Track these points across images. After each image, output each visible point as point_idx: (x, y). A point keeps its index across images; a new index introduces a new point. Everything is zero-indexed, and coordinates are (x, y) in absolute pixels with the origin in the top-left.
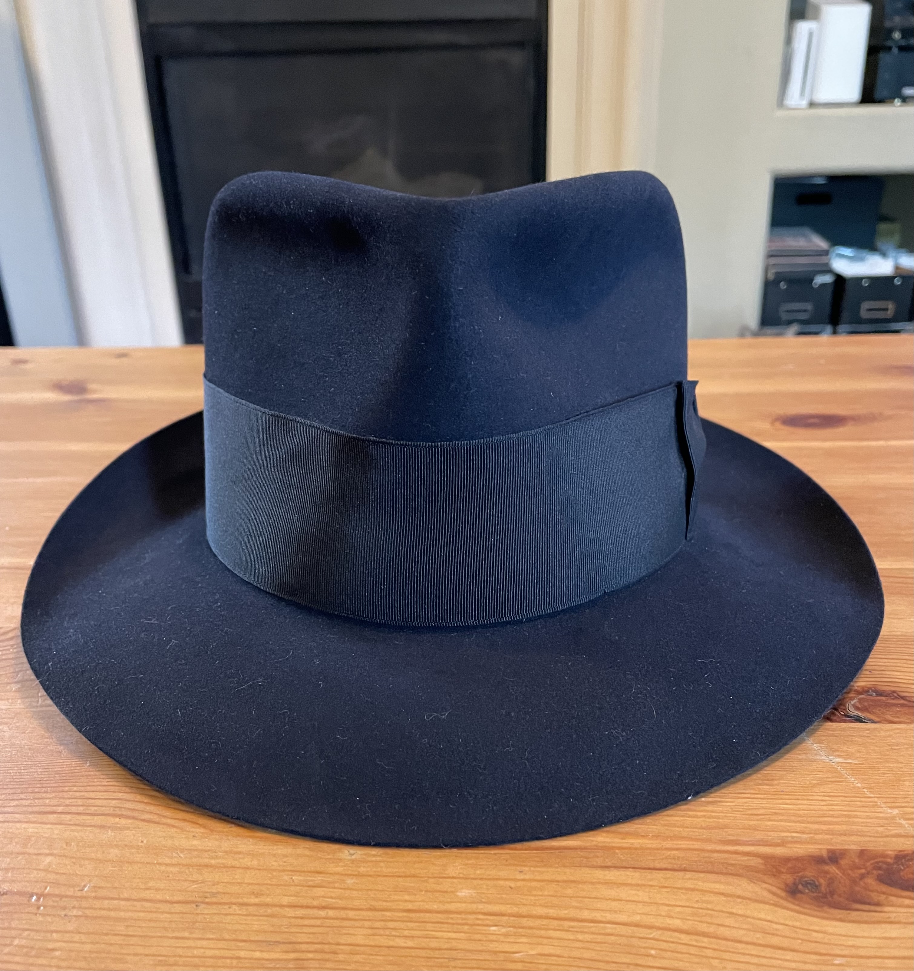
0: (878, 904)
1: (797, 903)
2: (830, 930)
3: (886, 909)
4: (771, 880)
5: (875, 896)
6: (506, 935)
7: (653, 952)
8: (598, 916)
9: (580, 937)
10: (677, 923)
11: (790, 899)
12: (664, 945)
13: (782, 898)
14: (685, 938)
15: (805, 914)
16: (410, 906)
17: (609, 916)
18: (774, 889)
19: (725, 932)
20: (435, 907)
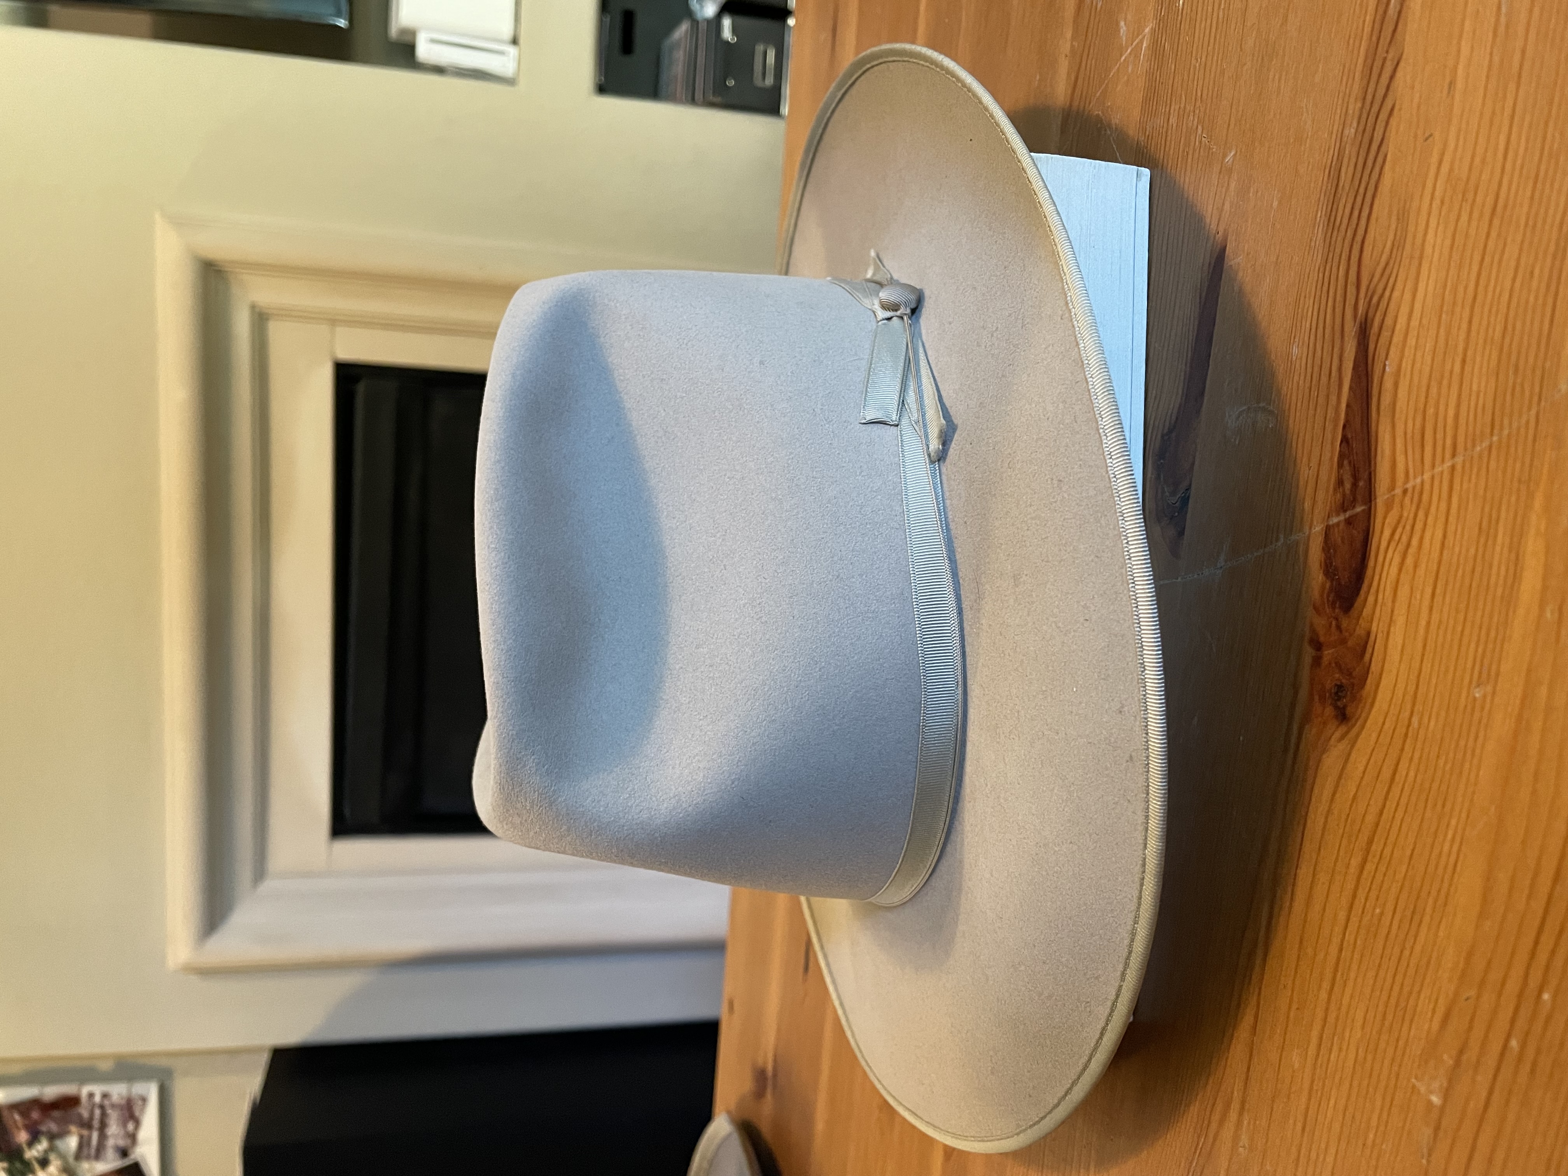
0: (1368, 634)
1: (1353, 721)
2: (1385, 706)
3: (1374, 628)
4: (1329, 730)
5: (1360, 631)
6: (1340, 1050)
7: (1378, 911)
8: (1336, 940)
9: (1352, 975)
10: (1355, 862)
11: (1350, 724)
12: (1373, 895)
13: (1347, 733)
14: (1370, 867)
15: (1365, 721)
16: (1299, 1125)
17: (1338, 929)
18: (1337, 735)
19: (1370, 818)
20: (1304, 1100)
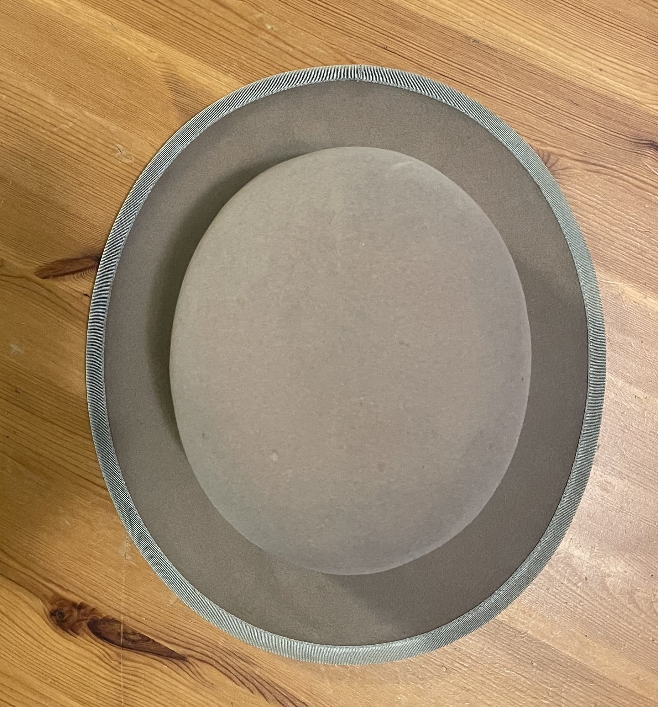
0: (77, 634)
1: (50, 619)
4: (49, 605)
5: (80, 631)
11: (48, 617)
13: (46, 615)
15: (48, 625)
18: (47, 610)
